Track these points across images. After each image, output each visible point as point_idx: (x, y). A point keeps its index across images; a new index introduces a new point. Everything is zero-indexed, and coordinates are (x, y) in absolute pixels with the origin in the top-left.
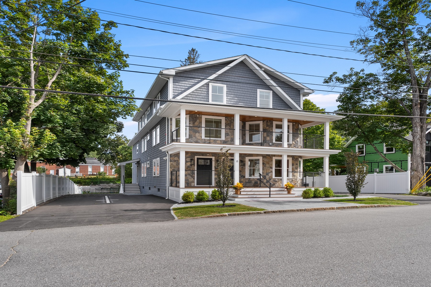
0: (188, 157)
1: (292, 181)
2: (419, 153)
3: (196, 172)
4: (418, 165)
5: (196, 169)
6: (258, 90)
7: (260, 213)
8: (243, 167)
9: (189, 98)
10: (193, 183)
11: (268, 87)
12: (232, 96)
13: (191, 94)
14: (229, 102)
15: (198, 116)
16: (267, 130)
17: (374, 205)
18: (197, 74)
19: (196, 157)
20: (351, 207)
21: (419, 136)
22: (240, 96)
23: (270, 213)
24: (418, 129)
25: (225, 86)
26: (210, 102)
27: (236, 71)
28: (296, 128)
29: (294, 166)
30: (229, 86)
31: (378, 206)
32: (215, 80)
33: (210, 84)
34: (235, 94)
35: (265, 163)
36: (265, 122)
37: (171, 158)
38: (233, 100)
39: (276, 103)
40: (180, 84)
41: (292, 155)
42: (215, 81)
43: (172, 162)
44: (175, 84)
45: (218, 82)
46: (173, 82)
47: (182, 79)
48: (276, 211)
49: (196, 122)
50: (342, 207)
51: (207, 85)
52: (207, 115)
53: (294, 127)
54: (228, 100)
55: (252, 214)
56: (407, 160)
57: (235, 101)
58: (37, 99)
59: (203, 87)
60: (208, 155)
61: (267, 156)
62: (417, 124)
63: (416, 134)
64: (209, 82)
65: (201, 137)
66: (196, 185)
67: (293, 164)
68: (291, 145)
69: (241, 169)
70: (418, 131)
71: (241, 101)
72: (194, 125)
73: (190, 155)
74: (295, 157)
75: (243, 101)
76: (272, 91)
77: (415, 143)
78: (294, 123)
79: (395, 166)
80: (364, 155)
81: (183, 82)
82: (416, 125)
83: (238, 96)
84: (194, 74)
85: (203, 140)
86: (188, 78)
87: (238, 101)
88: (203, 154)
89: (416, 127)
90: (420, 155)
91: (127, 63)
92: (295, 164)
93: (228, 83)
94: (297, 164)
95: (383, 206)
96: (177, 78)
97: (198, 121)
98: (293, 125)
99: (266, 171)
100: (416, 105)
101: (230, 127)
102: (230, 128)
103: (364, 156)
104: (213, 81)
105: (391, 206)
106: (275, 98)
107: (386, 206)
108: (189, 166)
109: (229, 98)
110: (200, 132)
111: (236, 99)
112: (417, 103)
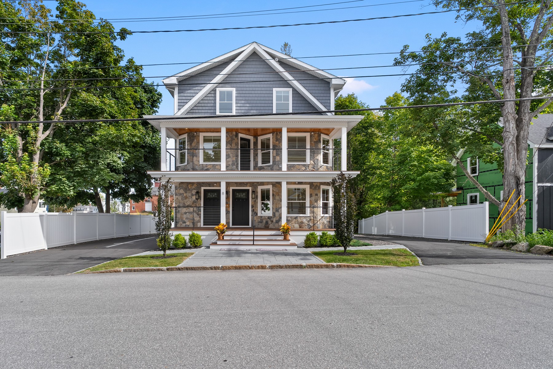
0: (194, 189)
1: (310, 220)
2: (512, 169)
3: (202, 209)
4: (510, 190)
5: (202, 205)
6: (274, 89)
7: (162, 270)
8: (255, 201)
9: (194, 111)
10: (199, 223)
11: (286, 83)
12: (243, 102)
13: (197, 105)
14: (240, 111)
15: (195, 134)
16: (277, 146)
17: (331, 264)
18: (203, 78)
19: (203, 188)
20: (292, 265)
21: (513, 138)
22: (252, 102)
23: (173, 270)
24: (512, 125)
25: (234, 89)
26: (218, 113)
27: (247, 66)
28: (315, 140)
29: (313, 198)
30: (239, 89)
31: (338, 265)
32: (223, 83)
33: (217, 89)
34: (247, 98)
35: (275, 194)
36: (275, 134)
37: (176, 191)
38: (243, 108)
39: (297, 105)
40: (185, 95)
41: (309, 182)
42: (223, 85)
43: (177, 196)
44: (180, 95)
45: (227, 85)
46: (179, 93)
47: (188, 88)
48: (182, 268)
49: (193, 142)
50: (277, 266)
51: (214, 90)
52: (204, 132)
53: (313, 139)
54: (238, 108)
55: (152, 271)
56: (532, 182)
57: (247, 108)
58: (45, 129)
59: (210, 95)
60: (215, 184)
61: (277, 184)
62: (509, 116)
63: (508, 135)
64: (216, 87)
65: (199, 162)
66: (202, 226)
67: (312, 194)
68: (308, 166)
69: (253, 204)
70: (511, 128)
71: (253, 108)
72: (191, 147)
73: (196, 186)
74: (314, 184)
75: (256, 108)
76: (291, 89)
77: (506, 152)
78: (312, 133)
79: (485, 193)
80: (477, 174)
81: (189, 91)
82: (507, 119)
83: (249, 102)
84: (200, 79)
85: (201, 166)
86: (194, 85)
87: (250, 108)
88: (210, 184)
89: (507, 121)
90: (513, 172)
91: (143, 76)
92: (314, 195)
93: (238, 85)
94: (317, 195)
95: (348, 266)
96: (183, 87)
97: (195, 140)
98: (311, 136)
99: (276, 206)
100: (507, 83)
101: (231, 145)
102: (232, 148)
103: (477, 176)
104: (221, 85)
105: (361, 267)
106: (296, 99)
107: (353, 267)
108: (194, 201)
109: (239, 105)
110: (197, 156)
111: (248, 105)
112: (509, 79)
